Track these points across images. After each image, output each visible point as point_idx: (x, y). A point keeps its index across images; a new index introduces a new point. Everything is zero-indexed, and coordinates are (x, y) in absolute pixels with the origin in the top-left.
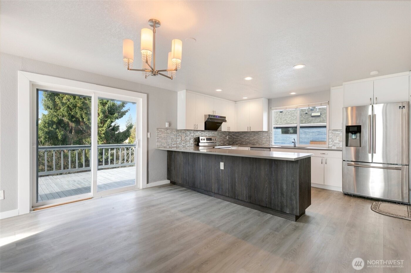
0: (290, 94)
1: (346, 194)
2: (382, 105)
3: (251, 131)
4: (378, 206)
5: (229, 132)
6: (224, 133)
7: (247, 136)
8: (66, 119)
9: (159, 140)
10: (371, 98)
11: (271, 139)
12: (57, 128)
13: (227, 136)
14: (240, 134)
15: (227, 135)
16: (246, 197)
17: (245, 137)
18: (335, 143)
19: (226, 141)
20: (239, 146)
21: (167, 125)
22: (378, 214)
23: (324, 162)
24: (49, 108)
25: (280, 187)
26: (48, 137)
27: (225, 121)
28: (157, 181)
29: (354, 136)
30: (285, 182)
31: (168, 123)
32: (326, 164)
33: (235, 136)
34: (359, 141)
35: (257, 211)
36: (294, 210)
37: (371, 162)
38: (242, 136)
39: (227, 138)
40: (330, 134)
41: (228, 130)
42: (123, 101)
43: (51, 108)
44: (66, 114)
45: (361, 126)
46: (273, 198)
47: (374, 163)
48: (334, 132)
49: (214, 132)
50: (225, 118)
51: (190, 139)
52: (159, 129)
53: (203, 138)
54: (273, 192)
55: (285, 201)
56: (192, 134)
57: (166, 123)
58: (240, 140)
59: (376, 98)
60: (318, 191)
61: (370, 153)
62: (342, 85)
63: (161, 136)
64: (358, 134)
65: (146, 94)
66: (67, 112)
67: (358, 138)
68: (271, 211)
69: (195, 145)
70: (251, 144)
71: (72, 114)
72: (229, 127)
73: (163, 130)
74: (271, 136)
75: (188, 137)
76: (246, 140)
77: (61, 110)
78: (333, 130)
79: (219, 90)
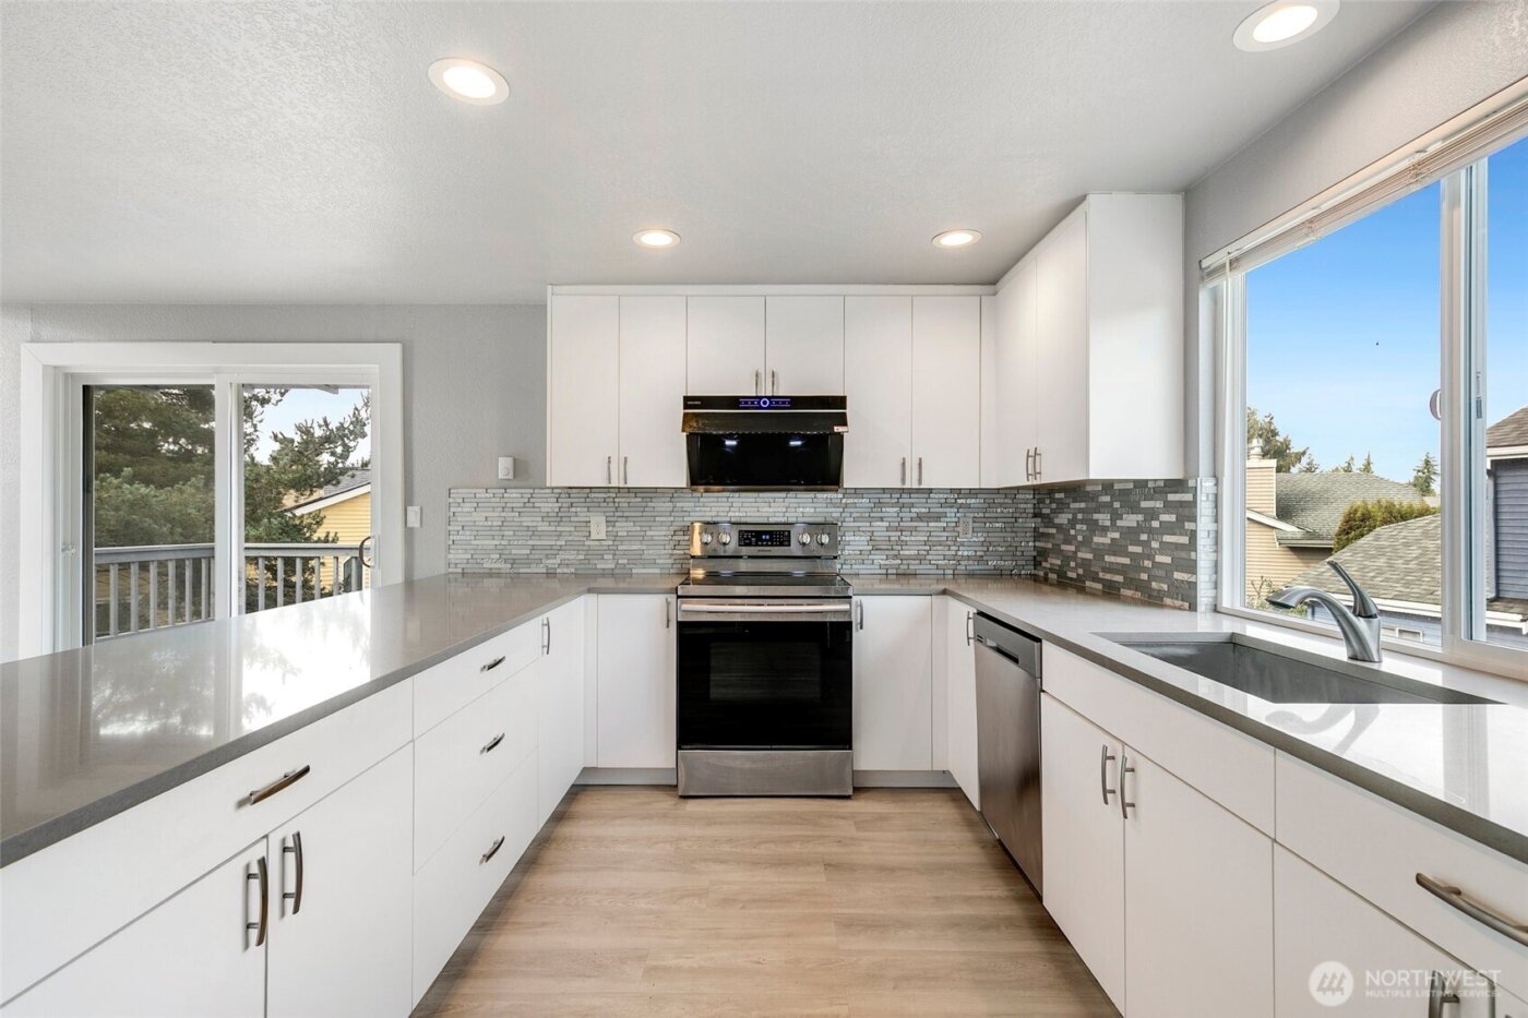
7: (1083, 521)
9: (459, 537)
14: (1057, 502)
17: (1074, 526)
31: (510, 460)
38: (1063, 519)
41: (903, 481)
52: (460, 491)
57: (500, 458)
63: (470, 518)
65: (399, 345)
72: (911, 462)
73: (481, 493)
76: (1078, 548)
79: (657, 239)
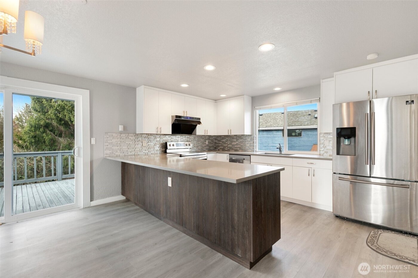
0: (273, 89)
1: (337, 217)
2: (386, 99)
3: (232, 134)
4: (377, 238)
5: (210, 136)
6: (203, 137)
7: (229, 141)
8: (55, 123)
9: (108, 147)
10: (369, 92)
11: (255, 145)
12: (44, 132)
13: (207, 141)
14: (222, 138)
15: (206, 139)
16: (194, 226)
17: (227, 141)
18: (327, 149)
19: (205, 146)
20: (217, 153)
21: (121, 128)
22: (375, 252)
23: (311, 173)
24: (37, 111)
25: (230, 217)
26: (33, 141)
27: (199, 123)
28: (106, 197)
29: (348, 141)
30: (236, 210)
31: (123, 126)
32: (314, 176)
33: (217, 140)
34: (353, 147)
35: (206, 246)
36: (247, 252)
37: (369, 175)
38: (224, 140)
39: (207, 143)
40: (322, 138)
41: (205, 133)
42: (62, 99)
43: (38, 110)
44: (54, 117)
45: (355, 128)
46: (223, 232)
47: (373, 177)
48: (326, 136)
49: (189, 136)
50: (199, 119)
51: (155, 145)
52: (108, 134)
53: (172, 143)
54: (222, 223)
55: (237, 238)
56: (158, 139)
57: (120, 126)
58: (222, 145)
59: (376, 91)
60: (303, 211)
61: (368, 164)
62: (333, 77)
63: (111, 141)
64: (352, 139)
65: (88, 91)
66: (55, 115)
67: (353, 144)
68: (222, 250)
69: (162, 151)
70: (233, 149)
71: (60, 117)
72: (206, 130)
73: (114, 135)
74: (255, 141)
75: (152, 142)
76: (228, 145)
77: (49, 113)
78: (325, 133)
79: (185, 85)
